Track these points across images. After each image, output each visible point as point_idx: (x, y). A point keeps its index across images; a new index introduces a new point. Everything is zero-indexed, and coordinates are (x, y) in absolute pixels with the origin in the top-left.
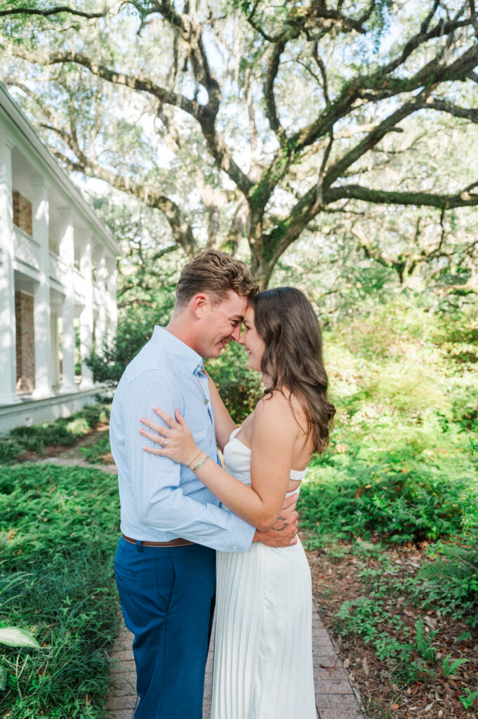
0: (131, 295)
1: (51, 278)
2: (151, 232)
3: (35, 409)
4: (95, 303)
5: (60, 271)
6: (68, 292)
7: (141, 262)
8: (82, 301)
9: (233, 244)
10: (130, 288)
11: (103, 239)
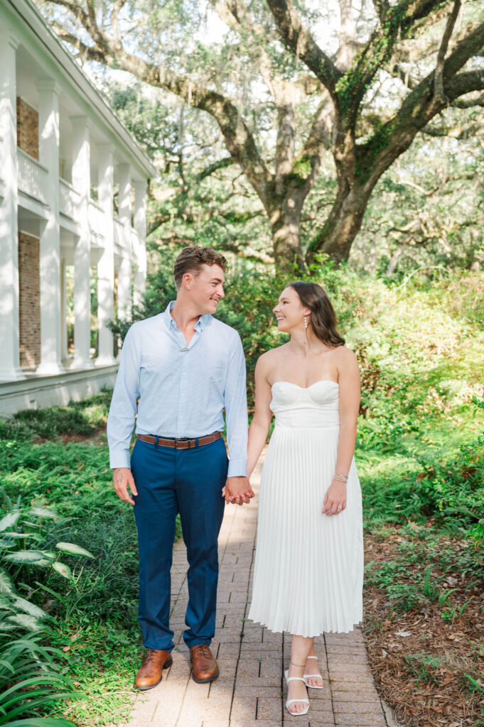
0: (166, 229)
1: (61, 214)
2: (196, 137)
3: (41, 389)
4: (118, 246)
5: (73, 204)
6: (82, 232)
7: (181, 182)
8: (100, 243)
9: (313, 160)
10: (165, 221)
11: (130, 156)
